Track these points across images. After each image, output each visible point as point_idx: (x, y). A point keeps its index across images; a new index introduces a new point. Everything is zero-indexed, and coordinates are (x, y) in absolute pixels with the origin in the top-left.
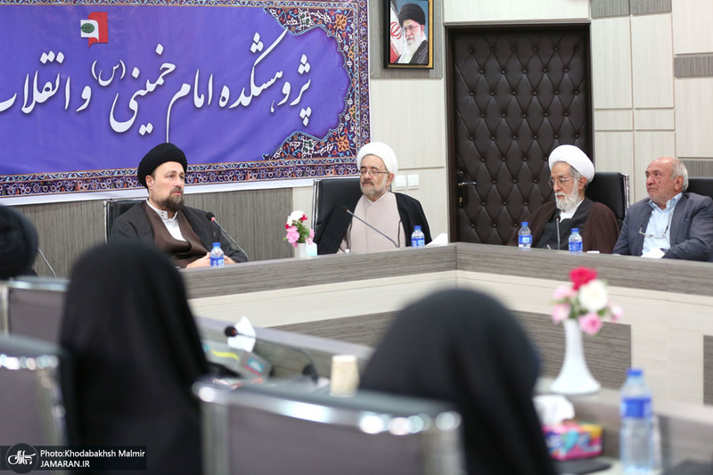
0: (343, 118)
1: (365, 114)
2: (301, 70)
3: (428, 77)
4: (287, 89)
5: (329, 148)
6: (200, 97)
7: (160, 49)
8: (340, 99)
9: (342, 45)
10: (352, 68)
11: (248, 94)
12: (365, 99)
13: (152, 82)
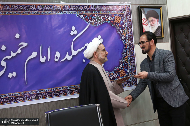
0: (122, 61)
1: (133, 60)
3: (162, 42)
5: (115, 76)
6: (43, 57)
8: (120, 53)
9: (119, 30)
10: (125, 39)
11: (70, 54)
12: (132, 53)
13: (13, 52)
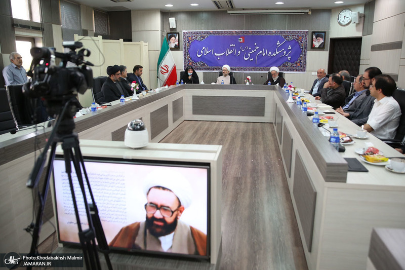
0: (299, 59)
1: (305, 58)
2: (289, 48)
3: (323, 51)
4: (285, 52)
5: (295, 65)
6: (264, 54)
7: (255, 44)
8: (299, 55)
9: (300, 43)
10: (302, 48)
11: (275, 53)
12: (305, 55)
13: (253, 50)
